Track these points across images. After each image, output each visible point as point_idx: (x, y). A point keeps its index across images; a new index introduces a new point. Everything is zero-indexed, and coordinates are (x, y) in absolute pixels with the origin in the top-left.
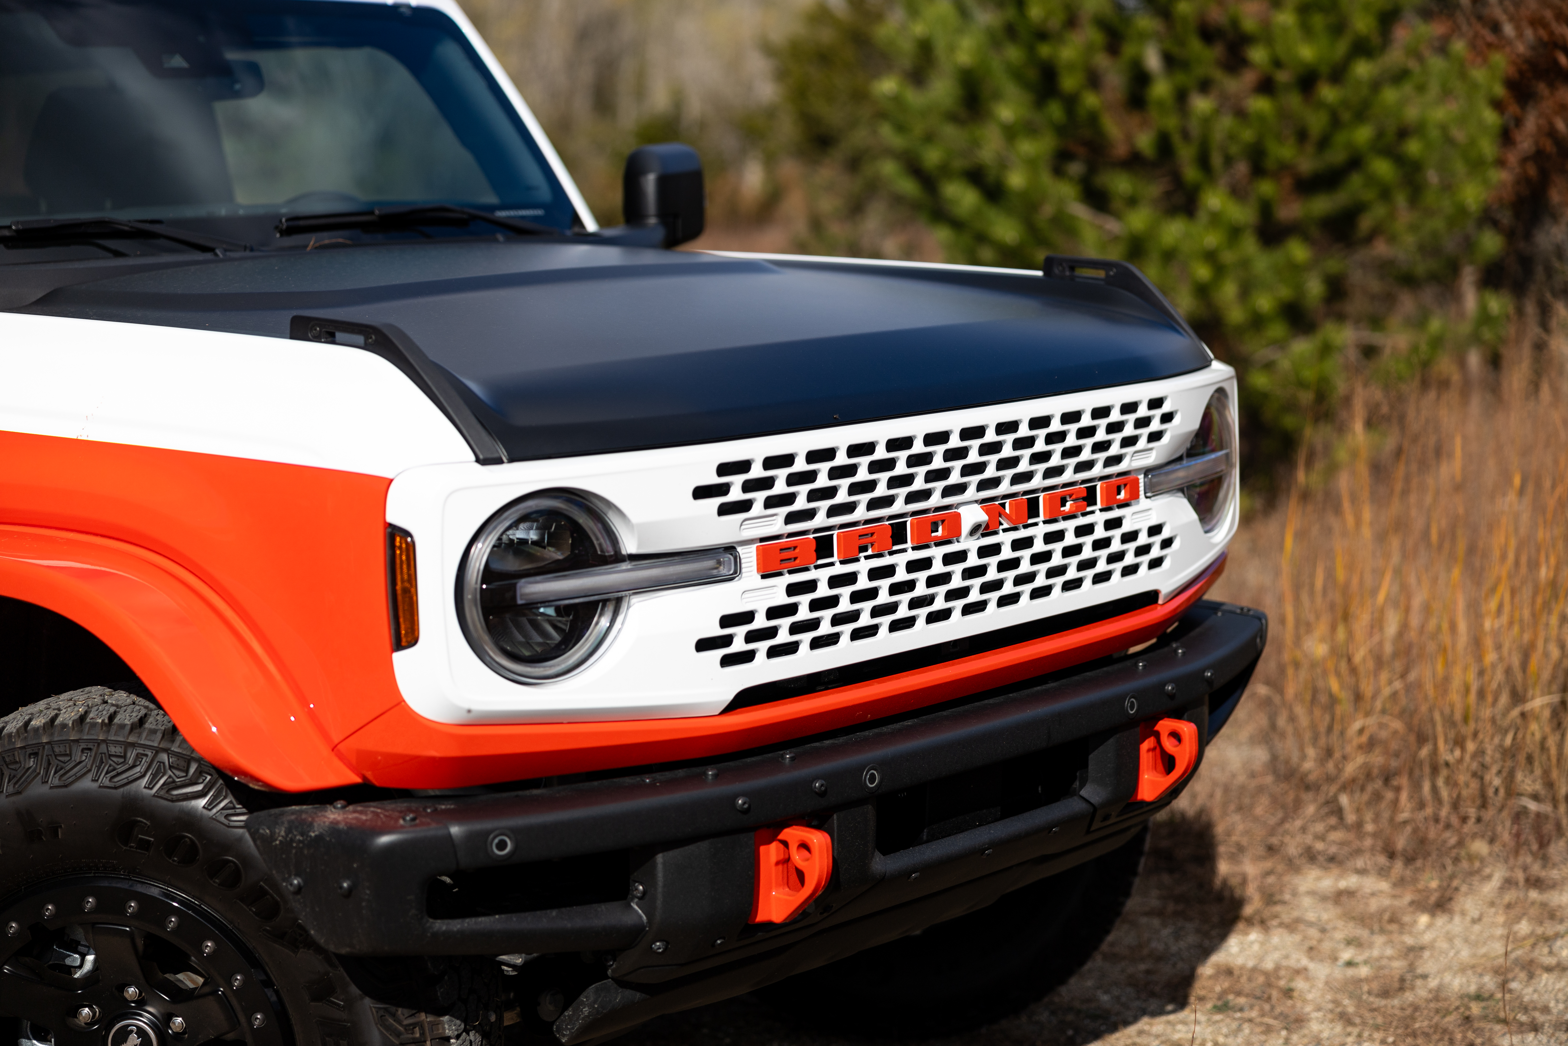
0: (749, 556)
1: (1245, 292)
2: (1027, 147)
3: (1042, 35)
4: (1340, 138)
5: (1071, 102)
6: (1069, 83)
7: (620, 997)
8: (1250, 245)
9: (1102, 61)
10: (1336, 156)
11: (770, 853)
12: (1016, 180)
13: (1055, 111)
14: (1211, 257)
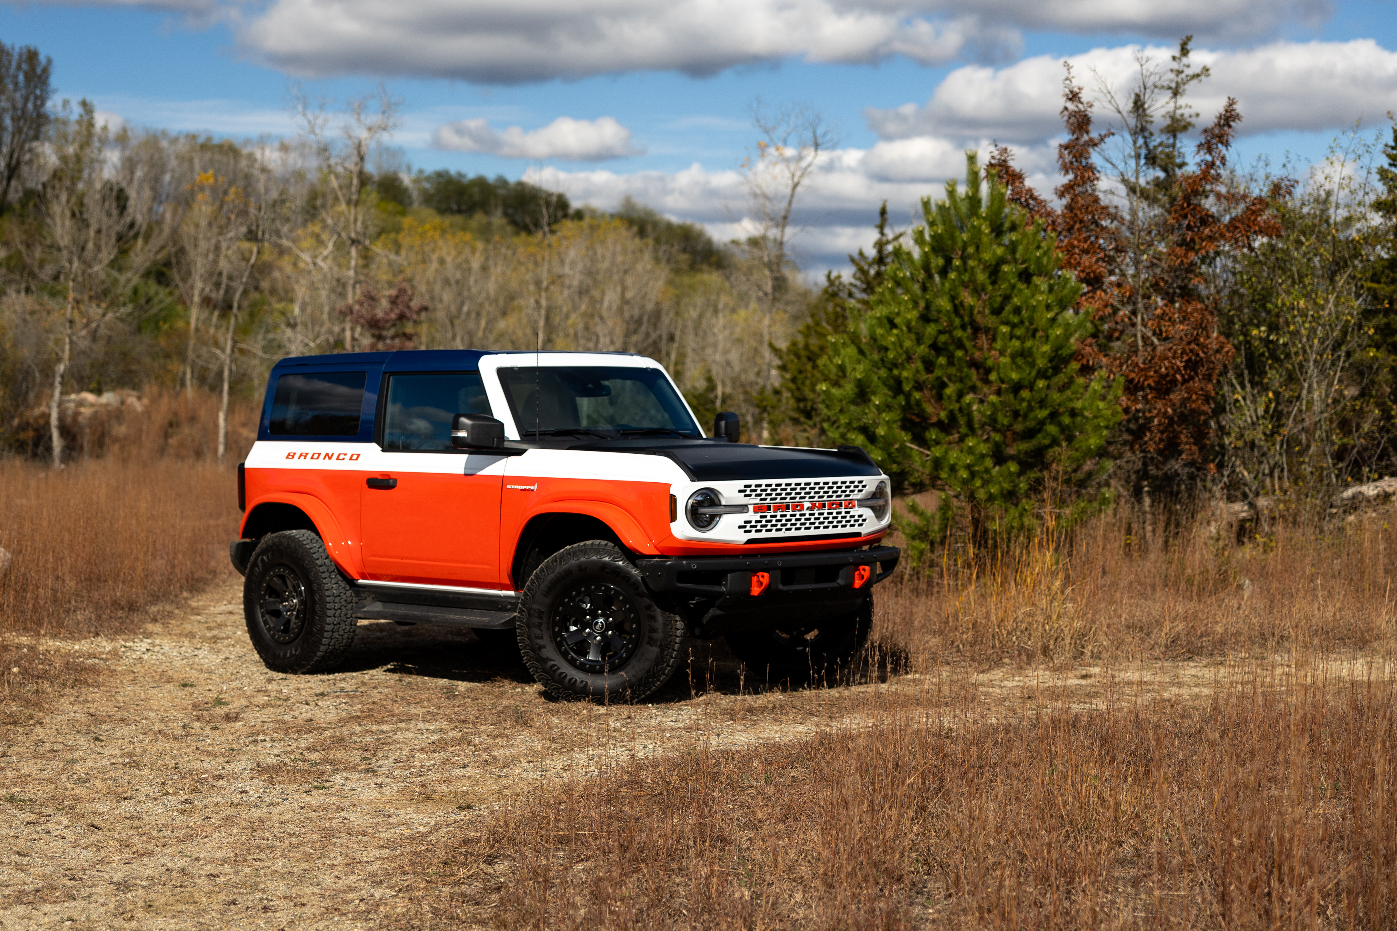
0: (751, 508)
1: (985, 483)
2: (886, 416)
3: (895, 365)
4: (1032, 415)
5: (908, 396)
6: (907, 388)
7: (718, 612)
8: (989, 462)
9: (924, 376)
10: (1031, 424)
11: (755, 579)
12: (881, 431)
13: (901, 400)
14: (968, 467)
